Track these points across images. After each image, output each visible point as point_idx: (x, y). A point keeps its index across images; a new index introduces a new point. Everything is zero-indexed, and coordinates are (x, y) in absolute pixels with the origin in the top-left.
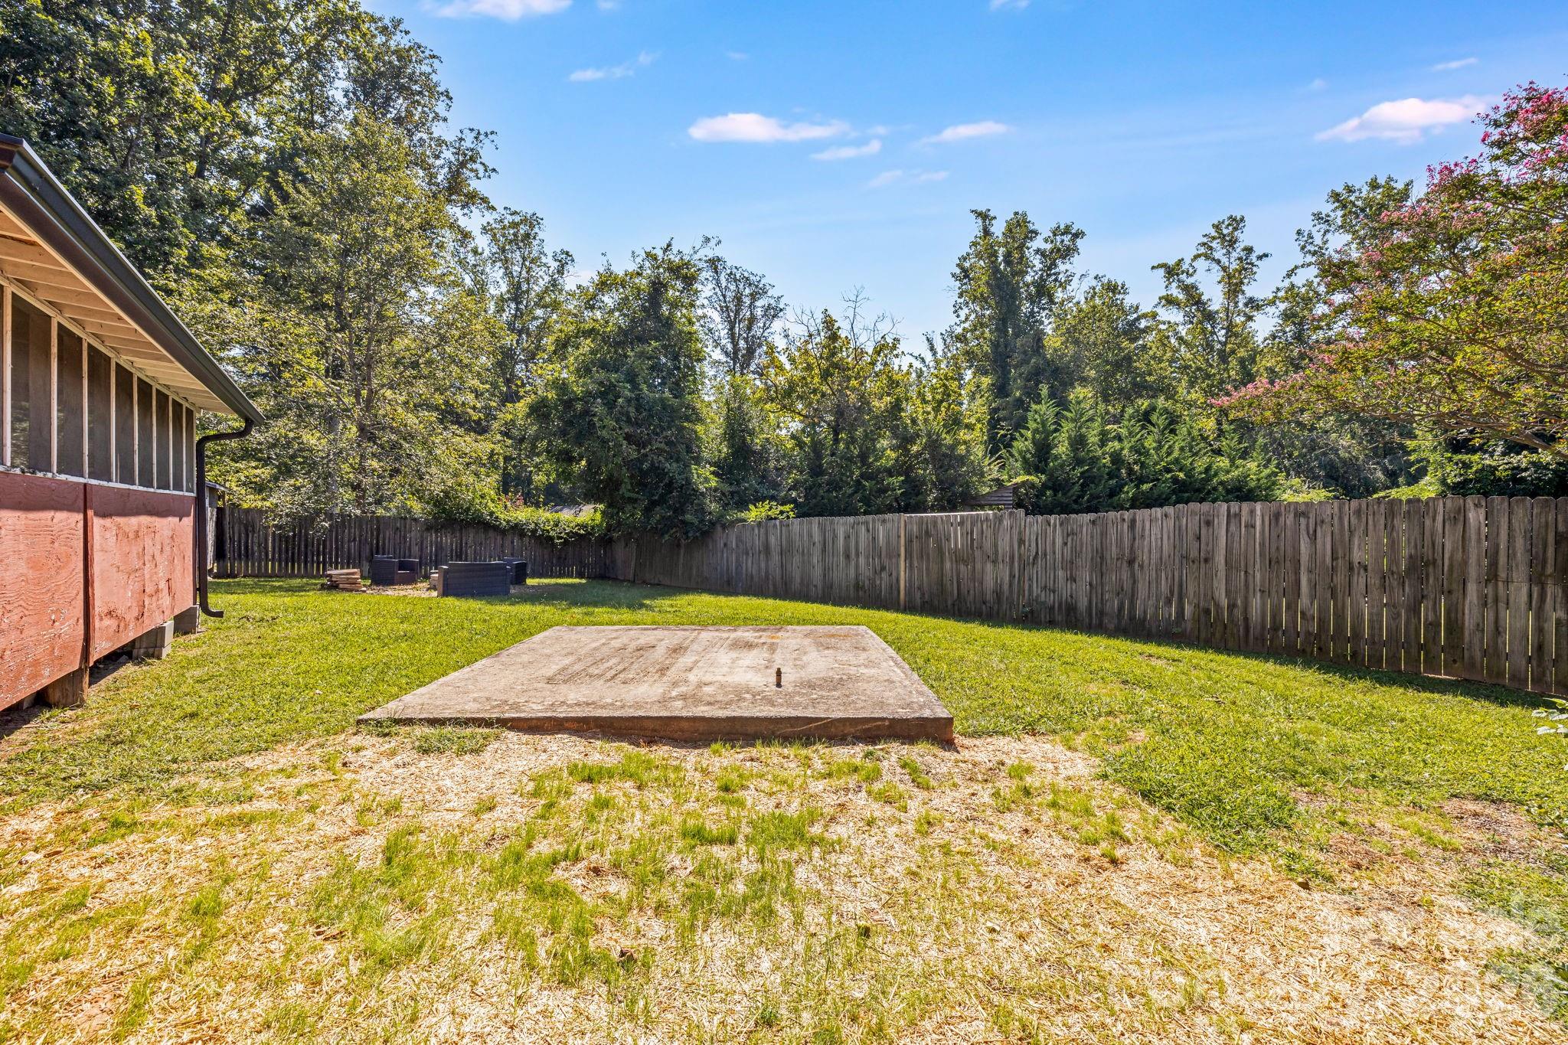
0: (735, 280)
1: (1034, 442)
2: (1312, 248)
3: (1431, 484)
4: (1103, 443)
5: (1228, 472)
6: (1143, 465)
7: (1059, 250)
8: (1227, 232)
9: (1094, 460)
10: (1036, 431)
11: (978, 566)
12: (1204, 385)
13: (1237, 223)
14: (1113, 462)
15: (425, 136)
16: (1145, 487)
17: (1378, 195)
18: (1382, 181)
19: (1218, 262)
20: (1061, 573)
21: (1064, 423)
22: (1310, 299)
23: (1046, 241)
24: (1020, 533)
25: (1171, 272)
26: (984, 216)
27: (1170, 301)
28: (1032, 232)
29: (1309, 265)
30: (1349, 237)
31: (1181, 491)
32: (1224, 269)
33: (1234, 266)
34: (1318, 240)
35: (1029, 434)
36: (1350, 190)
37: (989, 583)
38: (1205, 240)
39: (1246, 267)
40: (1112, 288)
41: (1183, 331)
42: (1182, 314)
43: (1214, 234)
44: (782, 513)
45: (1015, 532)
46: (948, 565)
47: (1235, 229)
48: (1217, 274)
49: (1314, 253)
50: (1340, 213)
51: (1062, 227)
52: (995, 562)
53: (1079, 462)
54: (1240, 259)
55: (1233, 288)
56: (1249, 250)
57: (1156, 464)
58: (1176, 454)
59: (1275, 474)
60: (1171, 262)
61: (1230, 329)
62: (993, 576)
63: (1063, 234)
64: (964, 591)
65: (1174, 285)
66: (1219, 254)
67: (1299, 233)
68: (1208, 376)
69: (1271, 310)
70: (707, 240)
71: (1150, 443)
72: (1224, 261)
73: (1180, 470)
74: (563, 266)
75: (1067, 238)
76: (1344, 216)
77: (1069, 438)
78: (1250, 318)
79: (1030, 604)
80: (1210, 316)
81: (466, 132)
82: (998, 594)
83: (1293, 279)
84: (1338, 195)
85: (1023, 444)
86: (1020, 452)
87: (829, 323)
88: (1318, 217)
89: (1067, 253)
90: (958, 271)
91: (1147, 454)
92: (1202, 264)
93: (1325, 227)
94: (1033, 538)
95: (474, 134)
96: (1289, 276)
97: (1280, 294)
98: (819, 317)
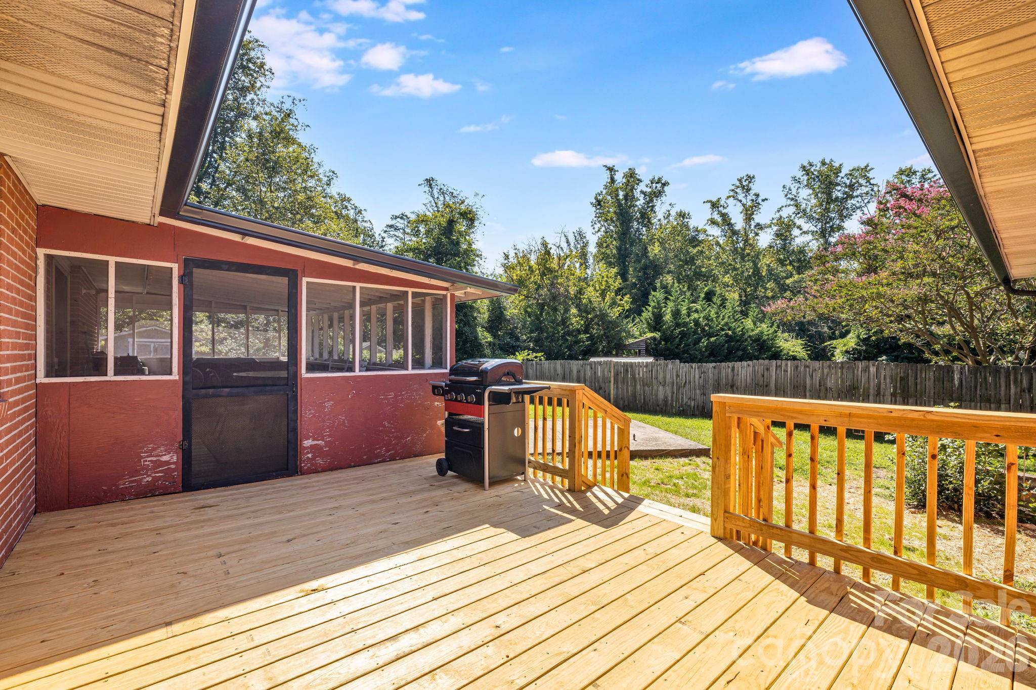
0: (443, 193)
1: (653, 313)
2: (791, 196)
3: (853, 338)
4: (689, 316)
5: (753, 330)
6: (710, 327)
7: (655, 193)
8: (745, 184)
9: (685, 324)
10: (654, 307)
11: (655, 387)
12: (733, 274)
13: (750, 178)
14: (695, 325)
15: (255, 97)
16: (713, 339)
17: (824, 168)
18: (827, 161)
19: (740, 201)
20: (698, 391)
21: (668, 302)
22: (790, 225)
23: (647, 186)
24: (677, 371)
25: (714, 205)
26: (611, 169)
27: (713, 222)
28: (638, 180)
29: (789, 206)
30: (811, 191)
31: (730, 341)
32: (744, 205)
33: (749, 203)
34: (794, 192)
35: (650, 309)
36: (811, 165)
37: (661, 396)
38: (733, 188)
39: (756, 205)
40: (682, 215)
41: (721, 241)
42: (720, 230)
43: (738, 184)
44: (536, 357)
45: (675, 371)
46: (638, 387)
47: (750, 182)
48: (740, 208)
49: (792, 199)
50: (806, 178)
51: (656, 179)
52: (663, 386)
53: (678, 325)
54: (753, 200)
55: (749, 218)
56: (757, 195)
57: (717, 326)
58: (726, 320)
59: (776, 332)
60: (714, 200)
61: (746, 241)
62: (662, 393)
63: (657, 183)
64: (647, 400)
65: (716, 213)
66: (741, 196)
67: (784, 187)
68: (735, 269)
69: (769, 230)
70: (477, 194)
71: (713, 314)
72: (744, 201)
73: (729, 329)
74: (329, 180)
75: (659, 185)
76: (808, 180)
77: (672, 311)
78: (757, 234)
79: (682, 406)
80: (735, 233)
81: (286, 97)
82: (665, 401)
83: (781, 213)
84: (804, 167)
85: (647, 314)
86: (646, 319)
87: (545, 244)
88: (795, 179)
89: (658, 194)
90: (594, 201)
91: (712, 320)
92: (731, 201)
93: (798, 185)
94: (684, 374)
95: (291, 100)
96: (778, 211)
97: (774, 221)
98: (540, 241)
